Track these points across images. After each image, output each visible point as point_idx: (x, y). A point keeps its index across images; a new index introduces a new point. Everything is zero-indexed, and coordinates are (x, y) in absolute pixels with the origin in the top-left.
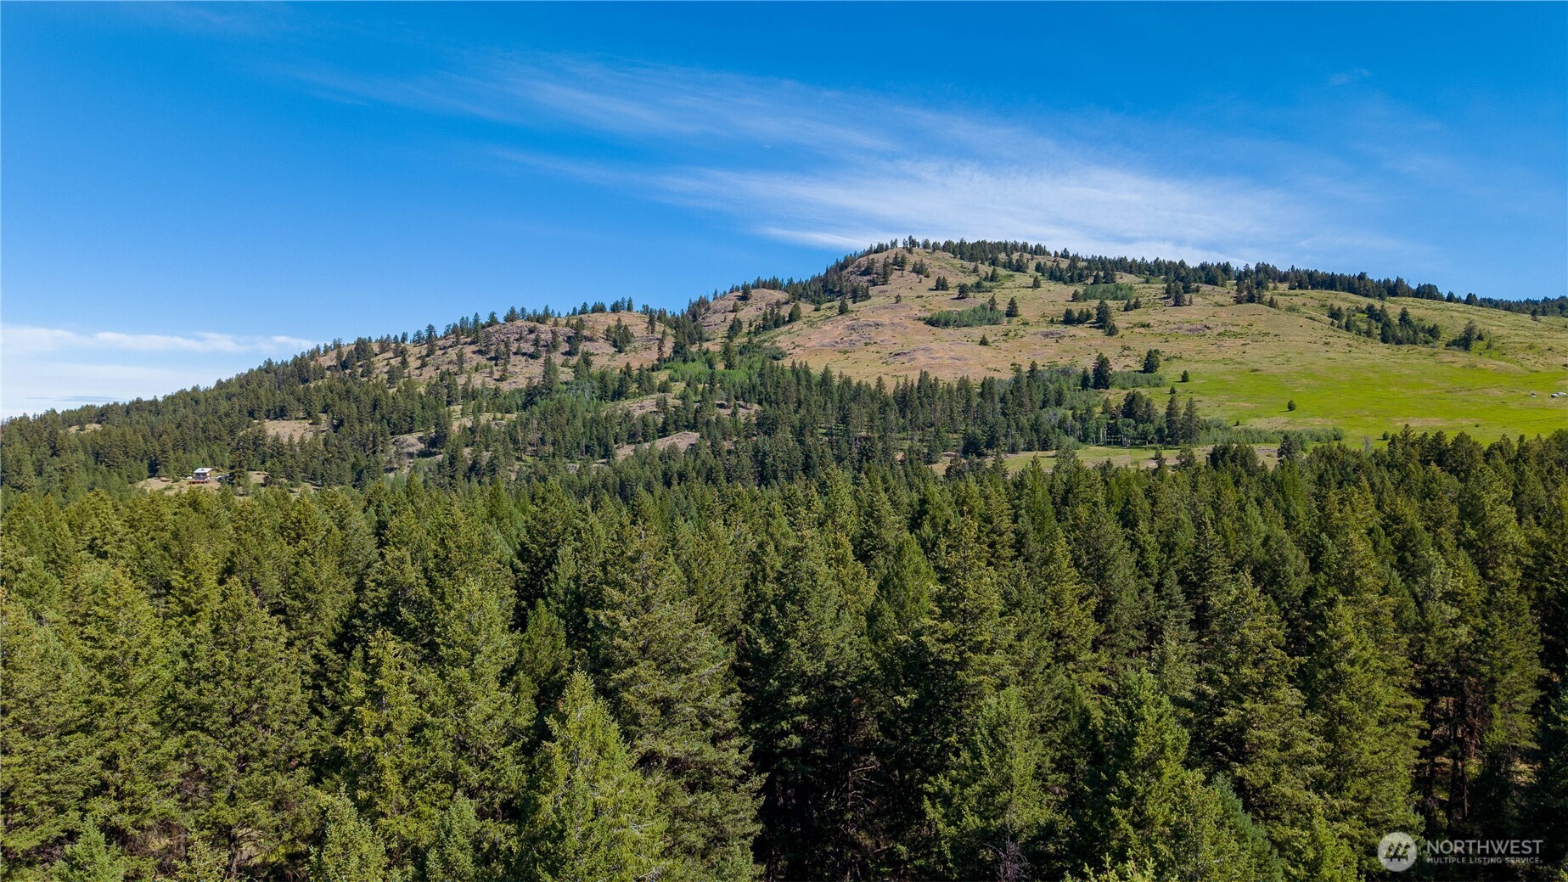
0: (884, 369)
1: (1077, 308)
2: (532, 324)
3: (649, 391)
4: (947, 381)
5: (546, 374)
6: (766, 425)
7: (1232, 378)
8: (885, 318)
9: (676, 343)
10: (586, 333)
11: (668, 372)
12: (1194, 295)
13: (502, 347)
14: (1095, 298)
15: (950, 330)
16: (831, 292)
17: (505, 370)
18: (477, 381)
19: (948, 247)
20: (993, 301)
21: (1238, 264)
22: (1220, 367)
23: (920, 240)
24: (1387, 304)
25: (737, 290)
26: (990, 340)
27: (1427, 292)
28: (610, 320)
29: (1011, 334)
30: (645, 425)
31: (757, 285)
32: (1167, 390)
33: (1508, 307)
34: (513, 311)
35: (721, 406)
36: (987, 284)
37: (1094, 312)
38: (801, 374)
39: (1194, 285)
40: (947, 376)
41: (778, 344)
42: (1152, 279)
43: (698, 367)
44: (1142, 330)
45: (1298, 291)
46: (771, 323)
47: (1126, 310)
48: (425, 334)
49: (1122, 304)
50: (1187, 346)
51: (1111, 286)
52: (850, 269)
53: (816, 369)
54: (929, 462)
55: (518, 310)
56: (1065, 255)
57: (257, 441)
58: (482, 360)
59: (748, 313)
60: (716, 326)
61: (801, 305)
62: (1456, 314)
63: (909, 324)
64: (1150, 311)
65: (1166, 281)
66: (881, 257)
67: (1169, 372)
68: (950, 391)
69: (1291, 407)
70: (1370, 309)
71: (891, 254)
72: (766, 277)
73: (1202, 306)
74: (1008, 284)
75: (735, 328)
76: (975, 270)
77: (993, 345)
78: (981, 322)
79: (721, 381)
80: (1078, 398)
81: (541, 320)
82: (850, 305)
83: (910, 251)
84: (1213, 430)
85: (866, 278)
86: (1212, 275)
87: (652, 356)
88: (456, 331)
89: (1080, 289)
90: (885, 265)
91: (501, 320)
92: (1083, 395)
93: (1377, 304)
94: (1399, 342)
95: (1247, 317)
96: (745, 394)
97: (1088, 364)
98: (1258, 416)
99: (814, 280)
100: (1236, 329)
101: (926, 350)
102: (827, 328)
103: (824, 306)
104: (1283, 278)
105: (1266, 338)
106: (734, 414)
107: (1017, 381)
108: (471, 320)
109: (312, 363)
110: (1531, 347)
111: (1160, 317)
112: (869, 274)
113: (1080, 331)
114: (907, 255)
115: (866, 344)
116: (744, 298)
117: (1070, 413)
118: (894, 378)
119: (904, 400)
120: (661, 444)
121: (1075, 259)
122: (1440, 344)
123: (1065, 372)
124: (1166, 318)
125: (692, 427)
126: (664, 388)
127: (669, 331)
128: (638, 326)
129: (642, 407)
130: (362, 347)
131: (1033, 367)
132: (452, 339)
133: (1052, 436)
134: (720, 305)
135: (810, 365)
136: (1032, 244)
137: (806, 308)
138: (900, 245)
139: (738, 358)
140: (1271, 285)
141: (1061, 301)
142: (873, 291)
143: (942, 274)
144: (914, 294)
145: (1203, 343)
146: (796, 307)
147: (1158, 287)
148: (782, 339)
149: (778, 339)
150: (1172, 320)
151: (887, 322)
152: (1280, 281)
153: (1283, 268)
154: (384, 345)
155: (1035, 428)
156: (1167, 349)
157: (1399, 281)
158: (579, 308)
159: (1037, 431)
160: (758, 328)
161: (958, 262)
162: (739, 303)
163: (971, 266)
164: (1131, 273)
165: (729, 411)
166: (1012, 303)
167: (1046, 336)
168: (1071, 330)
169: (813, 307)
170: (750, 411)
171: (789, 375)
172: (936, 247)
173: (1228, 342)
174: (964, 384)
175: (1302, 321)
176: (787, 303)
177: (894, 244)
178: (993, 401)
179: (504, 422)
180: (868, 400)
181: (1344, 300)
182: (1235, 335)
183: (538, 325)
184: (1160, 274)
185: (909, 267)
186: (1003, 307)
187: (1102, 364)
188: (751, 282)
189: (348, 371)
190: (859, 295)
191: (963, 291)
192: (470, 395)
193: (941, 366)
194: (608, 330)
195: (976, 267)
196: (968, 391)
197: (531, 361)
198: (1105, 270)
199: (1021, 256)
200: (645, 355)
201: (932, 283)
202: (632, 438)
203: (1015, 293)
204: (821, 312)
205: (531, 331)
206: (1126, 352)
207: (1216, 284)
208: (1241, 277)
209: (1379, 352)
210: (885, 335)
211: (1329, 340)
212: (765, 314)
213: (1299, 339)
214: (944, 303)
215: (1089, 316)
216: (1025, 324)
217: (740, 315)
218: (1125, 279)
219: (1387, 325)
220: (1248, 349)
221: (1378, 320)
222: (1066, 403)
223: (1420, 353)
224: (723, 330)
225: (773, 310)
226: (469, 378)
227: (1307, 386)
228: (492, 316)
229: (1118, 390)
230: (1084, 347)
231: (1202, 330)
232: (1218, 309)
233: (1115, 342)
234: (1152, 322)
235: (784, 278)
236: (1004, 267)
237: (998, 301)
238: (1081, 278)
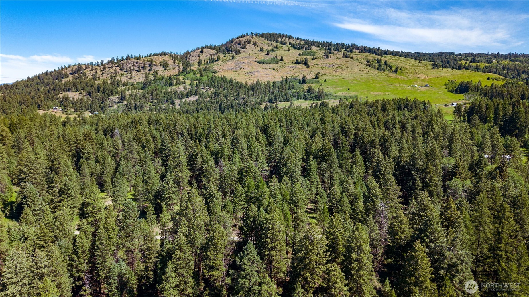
0: (246, 77)
1: (300, 58)
2: (136, 60)
3: (180, 83)
5: (145, 77)
6: (216, 95)
7: (337, 81)
8: (246, 61)
9: (183, 67)
10: (154, 63)
11: (182, 77)
12: (331, 55)
13: (128, 68)
14: (305, 55)
15: (264, 65)
16: (229, 51)
17: (131, 76)
18: (124, 80)
19: (262, 35)
20: (276, 56)
21: (346, 44)
22: (335, 77)
23: (255, 33)
25: (199, 49)
26: (275, 68)
28: (161, 59)
29: (281, 67)
30: (182, 94)
31: (206, 47)
32: (320, 84)
34: (128, 55)
35: (203, 88)
36: (275, 49)
37: (304, 60)
38: (223, 79)
39: (332, 51)
40: (264, 80)
41: (214, 68)
42: (322, 49)
43: (191, 75)
44: (317, 66)
45: (361, 53)
46: (211, 61)
47: (313, 59)
48: (100, 63)
49: (312, 57)
50: (327, 71)
51: (310, 51)
52: (234, 43)
53: (228, 78)
54: (261, 105)
55: (130, 55)
56: (298, 39)
58: (123, 72)
59: (203, 57)
60: (194, 61)
62: (399, 61)
63: (253, 63)
64: (319, 60)
65: (325, 49)
66: (243, 39)
67: (321, 79)
68: (265, 85)
69: (349, 89)
70: (378, 59)
71: (246, 38)
72: (208, 45)
73: (333, 58)
74: (281, 49)
75: (200, 62)
76: (271, 45)
77: (276, 70)
78: (273, 62)
80: (297, 86)
81: (139, 58)
82: (235, 56)
83: (252, 38)
84: (329, 95)
85: (239, 46)
86: (338, 47)
87: (176, 71)
88: (111, 62)
89: (301, 52)
90: (245, 42)
91: (125, 59)
92: (299, 86)
93: (379, 57)
94: (381, 71)
95: (344, 62)
96: (209, 85)
97: (301, 77)
98: (341, 91)
99: (223, 45)
100: (341, 66)
101: (258, 71)
102: (229, 63)
103: (227, 55)
104: (358, 48)
105: (348, 69)
106: (207, 91)
107: (282, 82)
108: (115, 58)
109: (64, 72)
111: (321, 62)
113: (301, 66)
115: (241, 69)
116: (202, 51)
117: (295, 91)
118: (251, 80)
119: (253, 88)
120: (188, 100)
121: (301, 40)
122: (391, 70)
123: (295, 79)
124: (323, 62)
125: (196, 94)
126: (184, 82)
127: (180, 63)
128: (170, 61)
129: (179, 89)
130: (79, 66)
131: (287, 77)
132: (110, 65)
133: (290, 98)
134: (194, 54)
135: (226, 76)
136: (289, 34)
137: (222, 56)
138: (249, 35)
139: (203, 73)
140: (354, 51)
141: (296, 56)
142: (242, 50)
143: (262, 46)
144: (254, 52)
145: (331, 70)
146: (219, 56)
147: (323, 51)
148: (215, 66)
149: (214, 66)
150: (325, 63)
151: (246, 62)
152: (357, 50)
154: (86, 66)
155: (286, 96)
156: (322, 72)
158: (149, 54)
159: (286, 97)
160: (207, 62)
161: (266, 41)
162: (200, 53)
163: (270, 43)
164: (316, 46)
165: (205, 90)
166: (282, 57)
167: (291, 67)
168: (298, 66)
169: (224, 55)
170: (211, 90)
171: (220, 79)
173: (338, 70)
174: (268, 82)
175: (358, 63)
176: (215, 54)
177: (247, 34)
178: (276, 87)
179: (140, 93)
180: (244, 88)
181: (372, 56)
182: (341, 68)
183: (139, 61)
184: (324, 47)
185: (252, 43)
186: (279, 58)
187: (304, 77)
188: (203, 46)
190: (238, 52)
191: (268, 52)
192: (124, 84)
193: (262, 77)
194: (161, 63)
195: (272, 43)
196: (269, 85)
197: (139, 72)
198: (310, 44)
199: (285, 39)
200: (174, 70)
201: (259, 49)
202: (179, 98)
203: (283, 53)
204: (226, 57)
205: (137, 63)
206: (311, 73)
207: (338, 51)
208: (347, 48)
209: (375, 73)
210: (246, 66)
211: (364, 69)
212: (209, 57)
213: (356, 69)
214: (262, 56)
215: (302, 61)
216: (285, 63)
217: (201, 57)
218: (314, 49)
219: (380, 65)
220: (343, 72)
221: (379, 63)
222: (295, 88)
223: (385, 73)
224: (196, 63)
226: (121, 78)
227: (354, 83)
228: (122, 57)
229: (308, 84)
230: (301, 71)
231: (332, 66)
232: (337, 59)
233: (309, 69)
234: (319, 63)
235: (213, 44)
236: (280, 43)
237: (278, 56)
238: (302, 48)
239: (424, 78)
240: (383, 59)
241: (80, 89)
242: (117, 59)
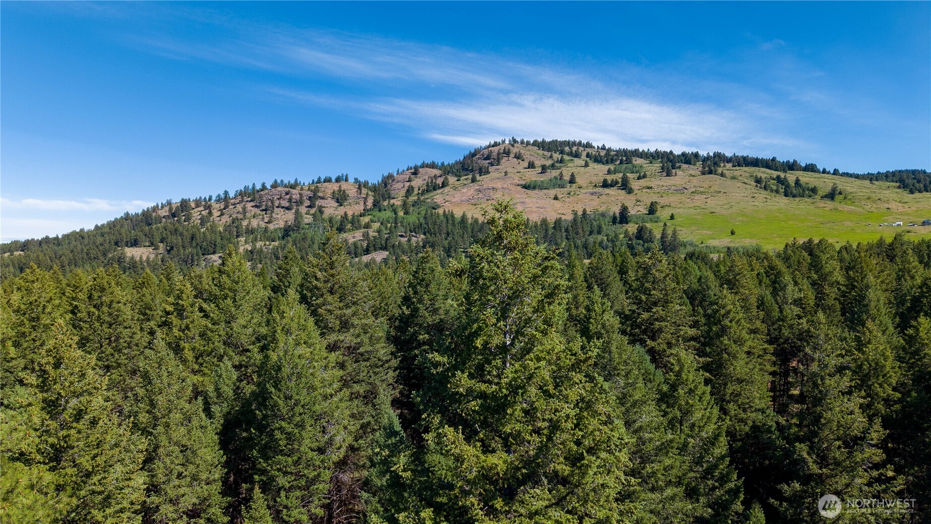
1: (610, 178)
2: (287, 189)
3: (357, 228)
4: (534, 221)
5: (296, 219)
7: (699, 217)
8: (498, 185)
9: (374, 200)
10: (320, 194)
11: (370, 217)
12: (678, 170)
13: (270, 203)
14: (620, 172)
15: (536, 191)
16: (467, 170)
17: (271, 217)
18: (255, 223)
19: (535, 143)
20: (561, 174)
21: (703, 153)
22: (692, 211)
23: (519, 140)
24: (788, 175)
25: (411, 169)
26: (559, 197)
27: (811, 168)
28: (335, 187)
29: (572, 193)
30: (356, 247)
31: (424, 166)
32: (662, 224)
33: (857, 177)
34: (276, 181)
35: (402, 236)
36: (558, 165)
37: (620, 180)
38: (449, 217)
39: (678, 165)
40: (534, 218)
41: (435, 200)
42: (654, 161)
43: (388, 214)
44: (648, 190)
45: (737, 168)
46: (431, 188)
47: (638, 179)
48: (223, 196)
49: (636, 175)
50: (673, 199)
51: (630, 166)
52: (477, 156)
53: (458, 214)
55: (279, 181)
56: (603, 148)
57: (120, 260)
58: (258, 211)
59: (418, 183)
60: (398, 191)
61: (449, 177)
62: (826, 180)
63: (513, 188)
64: (652, 179)
65: (662, 162)
66: (496, 149)
67: (663, 214)
68: (536, 226)
69: (733, 233)
70: (778, 177)
71: (502, 147)
72: (428, 161)
73: (683, 176)
74: (570, 165)
75: (410, 191)
76: (551, 157)
77: (561, 200)
78: (554, 186)
79: (402, 222)
80: (610, 229)
81: (293, 187)
82: (478, 177)
83: (513, 146)
84: (686, 246)
85: (487, 161)
86: (688, 159)
87: (360, 208)
88: (242, 194)
89: (612, 167)
90: (498, 154)
91: (269, 187)
92: (613, 228)
93: (782, 175)
94: (794, 196)
95: (708, 183)
96: (416, 229)
97: (616, 210)
98: (714, 239)
99: (457, 163)
100: (702, 189)
101: (523, 203)
102: (464, 191)
103: (462, 178)
104: (729, 160)
105: (719, 194)
106: (409, 240)
107: (575, 220)
108: (251, 187)
109: (154, 214)
110: (869, 198)
111: (658, 183)
112: (489, 159)
113: (612, 191)
114: (511, 148)
115: (487, 200)
116: (415, 173)
117: (605, 238)
120: (366, 259)
121: (609, 150)
122: (818, 197)
123: (603, 215)
124: (661, 183)
125: (384, 248)
126: (367, 226)
127: (370, 193)
128: (352, 191)
129: (354, 237)
130: (184, 204)
131: (584, 212)
132: (239, 198)
134: (401, 177)
135: (454, 212)
136: (584, 142)
137: (452, 179)
138: (507, 142)
139: (411, 209)
140: (722, 165)
141: (601, 174)
142: (491, 169)
143: (532, 159)
144: (515, 171)
145: (683, 197)
146: (446, 178)
147: (657, 166)
148: (438, 197)
149: (435, 197)
150: (665, 184)
151: (500, 187)
152: (728, 162)
153: (729, 154)
154: (198, 203)
155: (585, 246)
156: (662, 201)
157: (795, 162)
158: (316, 180)
159: (586, 248)
160: (423, 191)
161: (541, 152)
162: (412, 176)
163: (549, 154)
164: (641, 158)
165: (406, 239)
166: (572, 175)
167: (592, 194)
168: (607, 191)
169: (456, 179)
170: (419, 239)
171: (442, 218)
172: (528, 143)
173: (697, 197)
174: (544, 222)
175: (739, 184)
176: (440, 176)
177: (504, 142)
178: (561, 230)
179: (271, 247)
181: (764, 172)
182: (701, 193)
183: (291, 190)
184: (659, 158)
185: (512, 155)
186: (567, 178)
187: (624, 209)
188: (419, 164)
189: (176, 219)
190: (483, 171)
191: (544, 169)
192: (250, 231)
193: (531, 212)
194: (333, 193)
195: (551, 155)
196: (546, 225)
197: (287, 211)
198: (627, 156)
199: (578, 149)
200: (356, 207)
201: (526, 165)
203: (574, 170)
204: (461, 182)
205: (287, 194)
206: (638, 203)
207: (690, 164)
208: (706, 159)
209: (782, 202)
210: (498, 194)
211: (755, 195)
212: (428, 183)
213: (737, 194)
214: (532, 176)
215: (617, 183)
216: (580, 187)
217: (413, 183)
218: (638, 161)
219: (788, 186)
220: (708, 201)
221: (782, 184)
222: (604, 233)
223: (806, 202)
224: (403, 192)
225: (432, 181)
226: (250, 222)
227: (742, 221)
228: (263, 185)
229: (633, 225)
230: (613, 202)
231: (682, 190)
232: (692, 178)
233: (632, 197)
234: (653, 186)
235: (439, 161)
236: (568, 155)
237: (564, 174)
238: (612, 161)
239: (901, 209)
240: (791, 177)
241: (158, 240)
242: (254, 188)
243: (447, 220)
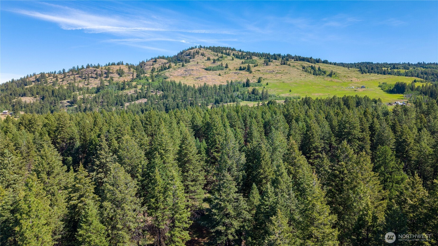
0: (195, 82)
1: (243, 66)
2: (95, 69)
3: (131, 88)
4: (211, 85)
5: (101, 83)
6: (165, 97)
7: (278, 84)
8: (194, 68)
9: (137, 74)
10: (111, 71)
11: (136, 82)
12: (271, 63)
13: (87, 75)
14: (247, 63)
15: (211, 72)
16: (179, 60)
17: (89, 82)
18: (81, 85)
19: (210, 48)
20: (222, 64)
21: (282, 54)
22: (276, 81)
23: (203, 46)
24: (316, 65)
25: (153, 59)
26: (221, 74)
27: (325, 62)
28: (118, 67)
29: (227, 73)
30: (132, 97)
31: (159, 58)
32: (263, 87)
34: (88, 65)
35: (152, 92)
36: (220, 59)
37: (247, 67)
38: (173, 83)
39: (271, 60)
40: (210, 84)
41: (166, 75)
42: (261, 58)
43: (144, 81)
44: (258, 72)
45: (296, 62)
46: (163, 69)
47: (254, 66)
48: (62, 72)
49: (254, 65)
50: (268, 76)
51: (251, 60)
52: (184, 54)
53: (177, 82)
54: (207, 106)
55: (90, 65)
56: (240, 51)
57: (19, 103)
58: (81, 79)
59: (156, 66)
60: (148, 69)
61: (171, 64)
62: (331, 68)
63: (201, 69)
64: (260, 67)
65: (265, 58)
66: (192, 51)
67: (264, 83)
68: (211, 88)
69: (290, 91)
70: (312, 66)
71: (195, 50)
72: (161, 56)
73: (274, 65)
74: (226, 59)
75: (153, 70)
76: (217, 55)
77: (222, 76)
78: (219, 69)
79: (151, 85)
80: (242, 90)
81: (98, 67)
82: (185, 64)
83: (200, 49)
84: (272, 97)
85: (189, 57)
86: (276, 57)
87: (130, 78)
88: (72, 70)
89: (243, 60)
90: (194, 53)
91: (85, 67)
92: (243, 89)
93: (313, 65)
94: (317, 75)
95: (283, 69)
96: (158, 89)
97: (245, 81)
98: (283, 93)
99: (174, 56)
100: (280, 72)
101: (205, 77)
102: (179, 70)
103: (178, 64)
104: (293, 58)
105: (287, 74)
106: (156, 94)
107: (228, 85)
108: (76, 67)
109: (28, 80)
110: (345, 76)
111: (262, 68)
112: (189, 55)
113: (243, 72)
114: (199, 50)
115: (190, 75)
116: (155, 61)
117: (240, 93)
118: (198, 84)
119: (200, 90)
120: (137, 102)
121: (243, 52)
122: (326, 75)
123: (239, 83)
124: (264, 69)
125: (145, 97)
126: (136, 87)
127: (135, 71)
128: (126, 70)
129: (130, 92)
130: (43, 75)
131: (232, 81)
132: (71, 73)
133: (235, 99)
134: (148, 63)
135: (175, 81)
136: (232, 48)
137: (173, 65)
138: (197, 47)
139: (155, 78)
140: (290, 60)
141: (239, 64)
142: (191, 60)
143: (209, 56)
144: (201, 61)
145: (272, 75)
146: (170, 64)
147: (263, 60)
148: (167, 73)
149: (166, 73)
150: (265, 69)
151: (195, 69)
152: (292, 59)
153: (293, 55)
154: (50, 75)
155: (232, 97)
156: (264, 77)
157: (319, 59)
158: (108, 64)
159: (232, 98)
160: (160, 70)
161: (213, 53)
162: (154, 63)
164: (256, 56)
165: (155, 93)
166: (227, 64)
167: (235, 73)
168: (241, 72)
169: (175, 64)
170: (160, 93)
171: (170, 83)
172: (207, 48)
173: (278, 75)
174: (215, 86)
175: (296, 69)
176: (167, 63)
177: (196, 47)
178: (222, 90)
179: (92, 97)
180: (191, 90)
181: (306, 64)
182: (280, 73)
183: (97, 69)
184: (264, 57)
185: (200, 54)
186: (224, 66)
187: (248, 81)
188: (157, 57)
189: (39, 82)
190: (187, 61)
191: (214, 61)
192: (80, 89)
193: (209, 81)
194: (117, 70)
196: (216, 88)
197: (95, 79)
198: (250, 55)
199: (229, 51)
200: (128, 77)
201: (206, 58)
202: (129, 101)
203: (228, 62)
204: (177, 66)
205: (95, 71)
206: (254, 78)
207: (276, 60)
208: (283, 57)
209: (312, 77)
210: (195, 73)
211: (302, 74)
212: (162, 66)
213: (294, 74)
214: (209, 64)
215: (245, 68)
216: (230, 70)
217: (155, 66)
218: (255, 58)
219: (315, 71)
220: (282, 77)
221: (313, 69)
222: (239, 91)
223: (321, 78)
224: (150, 71)
225: (164, 65)
226: (78, 84)
227: (295, 86)
228: (82, 66)
229: (251, 87)
230: (244, 76)
231: (272, 72)
232: (276, 66)
233: (251, 75)
234: (260, 70)
235: (166, 56)
236: (225, 54)
237: (223, 64)
238: (244, 58)
239: (356, 81)
240: (317, 66)
241: (36, 93)
242: (78, 68)
243: (173, 85)
